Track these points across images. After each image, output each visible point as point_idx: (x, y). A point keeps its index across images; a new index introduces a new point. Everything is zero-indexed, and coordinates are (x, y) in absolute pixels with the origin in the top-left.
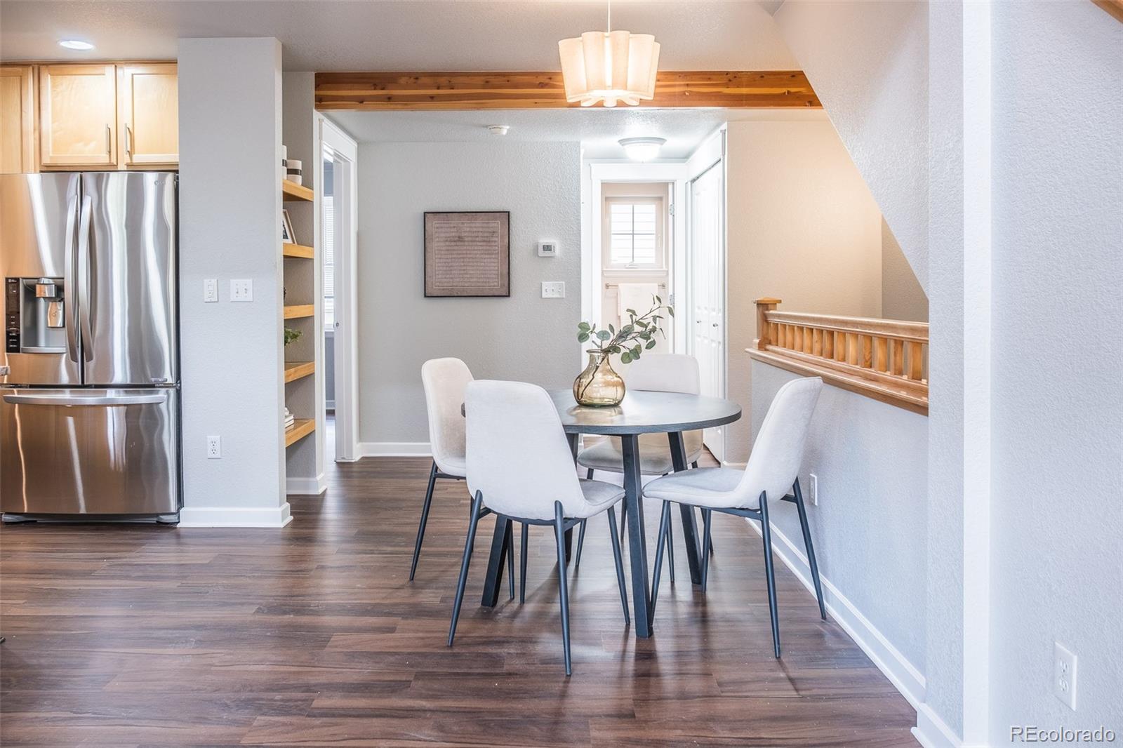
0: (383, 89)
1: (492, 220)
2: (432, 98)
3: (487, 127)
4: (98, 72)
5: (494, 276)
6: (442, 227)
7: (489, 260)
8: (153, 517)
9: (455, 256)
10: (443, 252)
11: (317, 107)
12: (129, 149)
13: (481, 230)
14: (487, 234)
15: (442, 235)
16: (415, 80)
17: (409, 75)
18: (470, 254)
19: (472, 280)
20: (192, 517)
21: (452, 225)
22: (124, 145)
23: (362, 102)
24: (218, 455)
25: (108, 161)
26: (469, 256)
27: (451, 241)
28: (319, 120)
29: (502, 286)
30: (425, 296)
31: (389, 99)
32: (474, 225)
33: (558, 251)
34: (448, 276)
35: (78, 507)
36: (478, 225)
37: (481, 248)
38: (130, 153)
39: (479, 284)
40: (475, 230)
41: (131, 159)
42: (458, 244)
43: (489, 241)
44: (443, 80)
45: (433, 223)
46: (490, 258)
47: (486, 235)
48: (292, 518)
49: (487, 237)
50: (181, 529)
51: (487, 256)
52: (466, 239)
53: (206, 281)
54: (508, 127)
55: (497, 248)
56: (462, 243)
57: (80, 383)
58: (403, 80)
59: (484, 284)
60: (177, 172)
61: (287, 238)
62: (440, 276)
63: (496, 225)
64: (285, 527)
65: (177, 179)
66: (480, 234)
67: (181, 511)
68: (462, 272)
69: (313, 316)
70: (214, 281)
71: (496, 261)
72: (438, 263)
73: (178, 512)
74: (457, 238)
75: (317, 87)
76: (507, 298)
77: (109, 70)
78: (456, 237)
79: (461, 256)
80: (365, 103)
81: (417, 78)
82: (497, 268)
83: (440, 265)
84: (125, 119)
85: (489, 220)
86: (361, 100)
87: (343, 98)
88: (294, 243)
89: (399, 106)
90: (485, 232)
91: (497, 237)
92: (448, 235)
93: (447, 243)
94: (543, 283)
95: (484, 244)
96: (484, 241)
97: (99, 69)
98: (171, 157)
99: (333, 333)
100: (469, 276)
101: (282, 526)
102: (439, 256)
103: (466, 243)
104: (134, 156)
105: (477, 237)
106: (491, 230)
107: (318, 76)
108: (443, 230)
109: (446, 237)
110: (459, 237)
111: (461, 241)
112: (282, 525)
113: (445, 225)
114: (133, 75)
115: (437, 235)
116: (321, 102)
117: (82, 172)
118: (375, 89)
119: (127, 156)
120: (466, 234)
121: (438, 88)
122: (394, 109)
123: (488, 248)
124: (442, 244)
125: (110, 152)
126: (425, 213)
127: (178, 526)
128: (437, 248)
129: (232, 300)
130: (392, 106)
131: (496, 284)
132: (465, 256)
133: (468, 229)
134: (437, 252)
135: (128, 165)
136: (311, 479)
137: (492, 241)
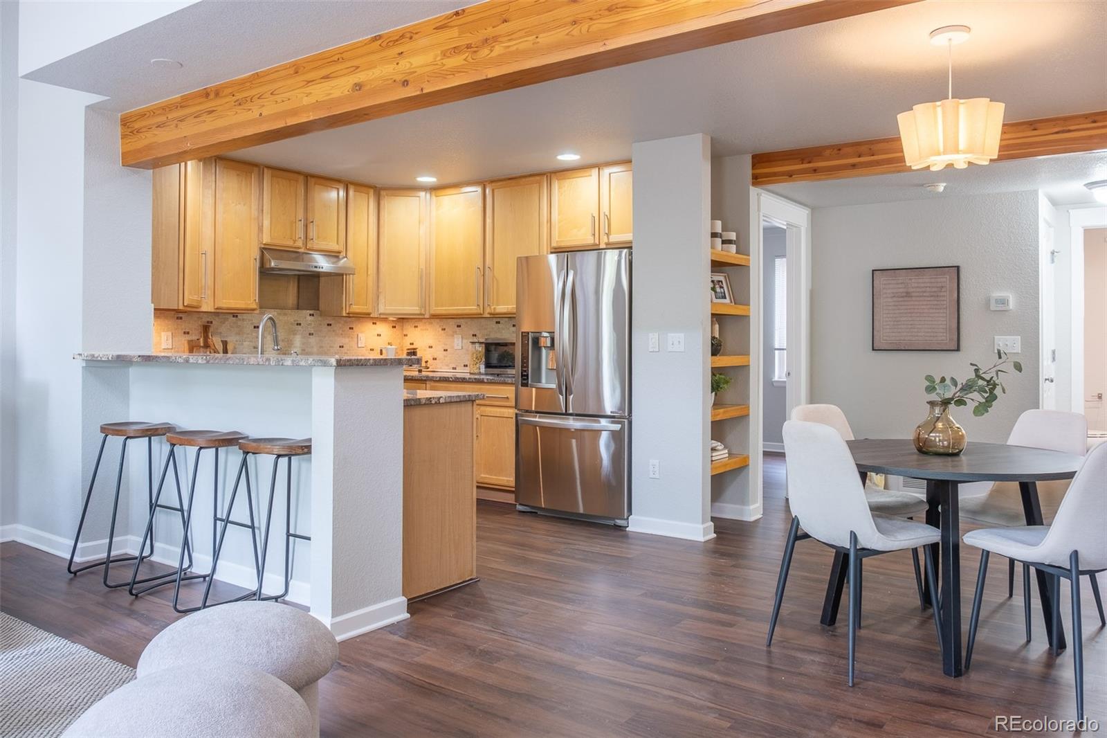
0: (810, 162)
1: (941, 275)
2: (854, 166)
3: (922, 185)
4: (587, 174)
5: (942, 331)
6: (889, 284)
7: (937, 315)
8: (610, 520)
9: (902, 311)
10: (890, 308)
11: (754, 184)
12: (607, 232)
13: (928, 285)
14: (936, 289)
15: (889, 291)
16: (838, 152)
17: (832, 147)
18: (918, 309)
19: (920, 334)
20: (638, 523)
21: (900, 281)
22: (604, 229)
23: (791, 176)
24: (657, 476)
25: (593, 242)
26: (916, 311)
27: (898, 297)
28: (758, 194)
29: (951, 340)
30: (873, 350)
31: (815, 171)
32: (921, 281)
33: (1012, 305)
34: (895, 330)
35: (578, 508)
36: (927, 280)
37: (928, 303)
38: (608, 235)
39: (927, 338)
40: (922, 285)
41: (608, 239)
42: (905, 299)
43: (938, 296)
44: (864, 148)
45: (881, 280)
46: (938, 313)
47: (934, 290)
48: (715, 535)
49: (935, 292)
50: (630, 533)
51: (934, 311)
52: (914, 294)
53: (651, 335)
54: (945, 184)
55: (945, 302)
56: (910, 299)
57: (564, 412)
58: (828, 152)
59: (931, 338)
60: (631, 248)
61: (725, 298)
62: (888, 330)
63: (945, 280)
64: (705, 542)
65: (631, 254)
66: (928, 289)
67: (630, 518)
68: (910, 326)
69: (749, 365)
70: (656, 335)
71: (945, 315)
72: (886, 318)
73: (628, 519)
74: (905, 294)
75: (754, 166)
76: (958, 352)
77: (595, 172)
78: (903, 292)
79: (909, 311)
80: (794, 176)
81: (839, 150)
82: (945, 323)
83: (887, 319)
84: (605, 209)
85: (937, 275)
86: (790, 175)
87: (775, 174)
88: (731, 302)
89: (823, 177)
90: (933, 287)
91: (946, 291)
92: (895, 291)
93: (895, 299)
94: (996, 337)
95: (932, 298)
96: (932, 296)
97: (588, 172)
98: (628, 237)
99: (785, 382)
100: (916, 330)
101: (703, 541)
102: (887, 312)
103: (914, 299)
104: (611, 237)
105: (925, 292)
106: (940, 285)
107: (754, 157)
108: (891, 286)
109: (893, 293)
110: (907, 293)
111: (909, 297)
112: (702, 539)
113: (893, 282)
114: (610, 174)
115: (885, 291)
116: (757, 180)
117: (568, 252)
118: (802, 163)
119: (606, 237)
120: (914, 290)
121: (859, 157)
122: (819, 180)
123: (936, 302)
124: (890, 300)
125: (594, 235)
126: (873, 271)
127: (627, 529)
128: (885, 304)
129: (669, 350)
130: (818, 177)
131: (944, 338)
132: (912, 311)
133: (916, 285)
134: (884, 308)
135: (607, 244)
136: (747, 507)
137: (940, 296)
